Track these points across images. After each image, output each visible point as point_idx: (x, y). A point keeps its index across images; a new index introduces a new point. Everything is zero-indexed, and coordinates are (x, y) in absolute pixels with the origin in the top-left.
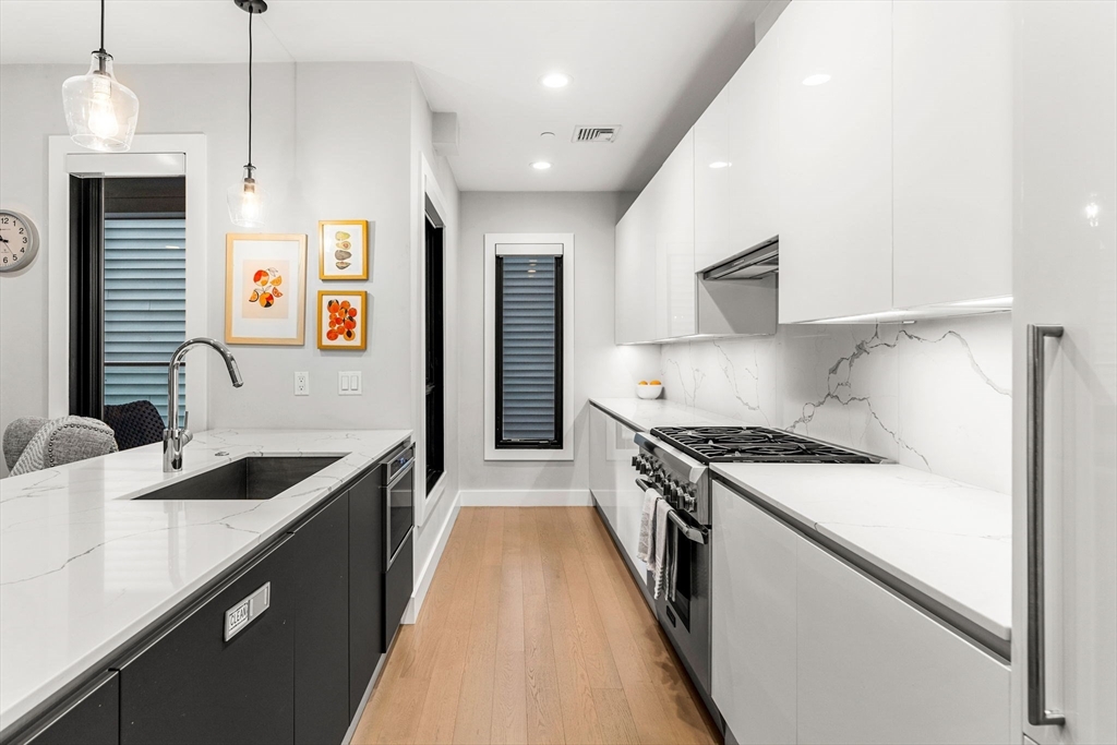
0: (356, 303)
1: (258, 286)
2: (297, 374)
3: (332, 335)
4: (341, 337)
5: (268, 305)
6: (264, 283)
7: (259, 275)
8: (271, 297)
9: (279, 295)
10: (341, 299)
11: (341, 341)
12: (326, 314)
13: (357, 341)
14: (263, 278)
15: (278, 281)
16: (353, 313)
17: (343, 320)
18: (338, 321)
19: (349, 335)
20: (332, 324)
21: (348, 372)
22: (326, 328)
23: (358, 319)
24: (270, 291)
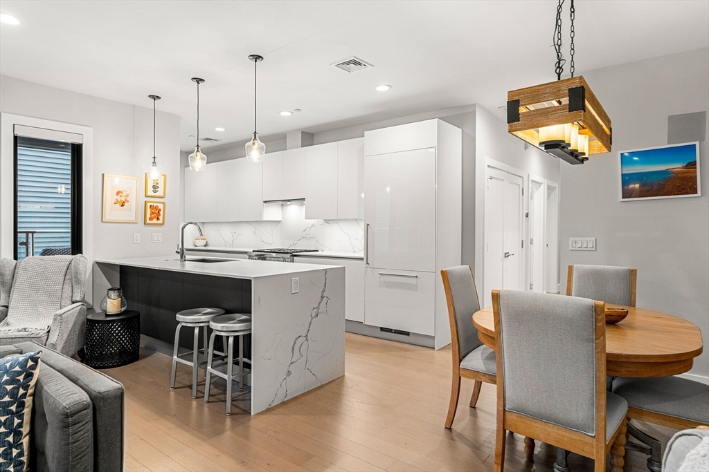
0: (161, 206)
1: (118, 197)
2: (135, 235)
3: (151, 219)
4: (154, 220)
5: (123, 205)
6: (121, 196)
7: (118, 193)
8: (124, 202)
9: (127, 201)
10: (155, 205)
11: (155, 221)
12: (149, 211)
13: (160, 221)
14: (120, 194)
15: (127, 196)
16: (160, 210)
17: (156, 213)
18: (153, 213)
19: (158, 219)
20: (151, 214)
21: (156, 233)
22: (148, 216)
23: (161, 213)
24: (123, 200)
